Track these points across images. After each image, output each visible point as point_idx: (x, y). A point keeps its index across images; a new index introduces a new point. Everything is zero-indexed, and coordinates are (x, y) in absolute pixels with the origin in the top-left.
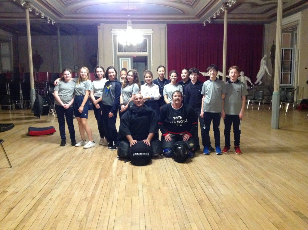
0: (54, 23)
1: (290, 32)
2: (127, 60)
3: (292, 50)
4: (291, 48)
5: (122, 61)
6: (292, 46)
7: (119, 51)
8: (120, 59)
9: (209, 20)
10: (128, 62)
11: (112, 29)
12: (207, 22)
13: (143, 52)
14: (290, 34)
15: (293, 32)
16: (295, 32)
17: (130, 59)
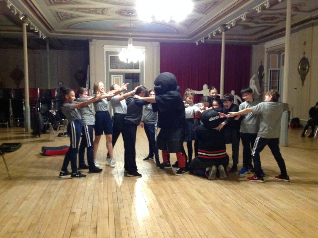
0: (45, 37)
1: (277, 53)
2: (119, 77)
3: (279, 70)
4: (278, 69)
5: (114, 78)
6: (279, 67)
7: (111, 68)
8: (112, 76)
9: (203, 40)
10: (120, 79)
11: (105, 46)
12: (199, 42)
13: (135, 69)
14: (278, 55)
15: (280, 53)
16: (282, 54)
17: (122, 76)
